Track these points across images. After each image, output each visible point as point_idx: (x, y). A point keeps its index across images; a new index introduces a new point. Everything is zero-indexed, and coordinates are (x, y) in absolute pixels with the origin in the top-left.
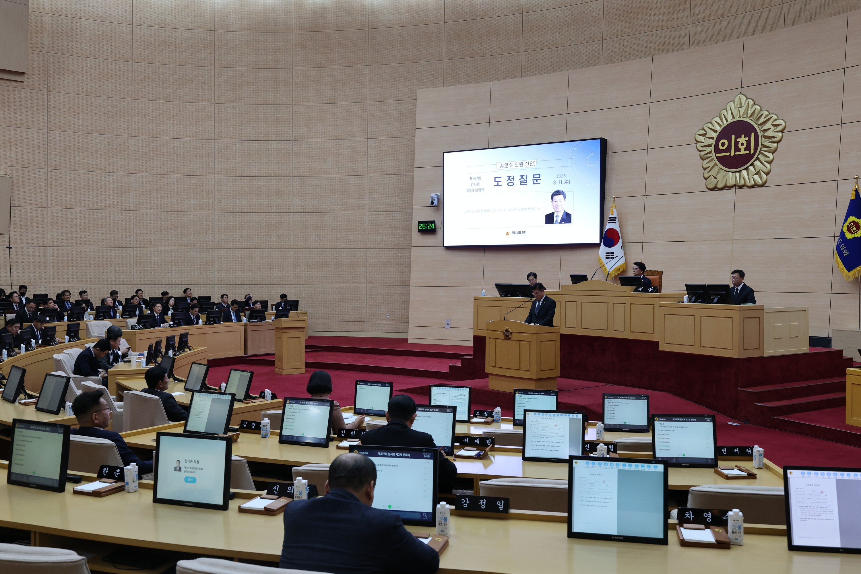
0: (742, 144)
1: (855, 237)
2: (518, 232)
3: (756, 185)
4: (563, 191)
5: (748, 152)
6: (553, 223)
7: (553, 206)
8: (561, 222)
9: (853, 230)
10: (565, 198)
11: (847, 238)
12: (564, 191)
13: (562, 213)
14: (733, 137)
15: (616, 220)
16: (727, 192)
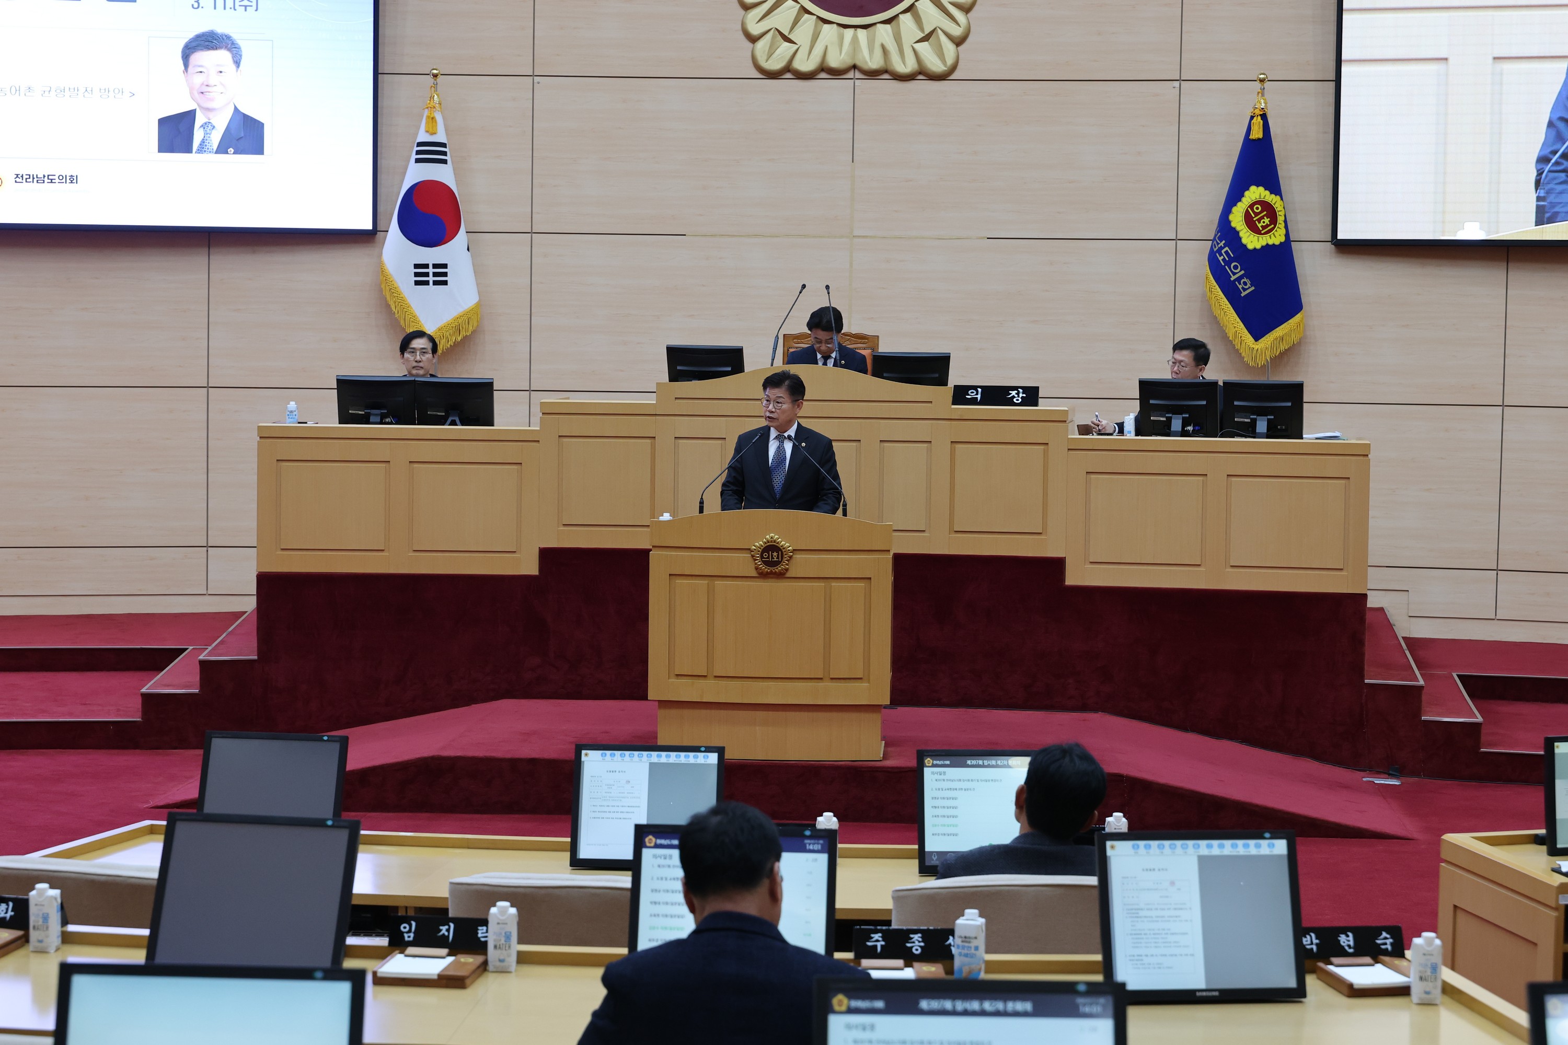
1: (1267, 244)
2: (40, 175)
3: (922, 73)
4: (228, 37)
6: (192, 153)
7: (191, 90)
8: (222, 149)
9: (1262, 224)
10: (237, 63)
11: (1245, 246)
12: (235, 36)
13: (228, 114)
15: (445, 153)
16: (824, 85)
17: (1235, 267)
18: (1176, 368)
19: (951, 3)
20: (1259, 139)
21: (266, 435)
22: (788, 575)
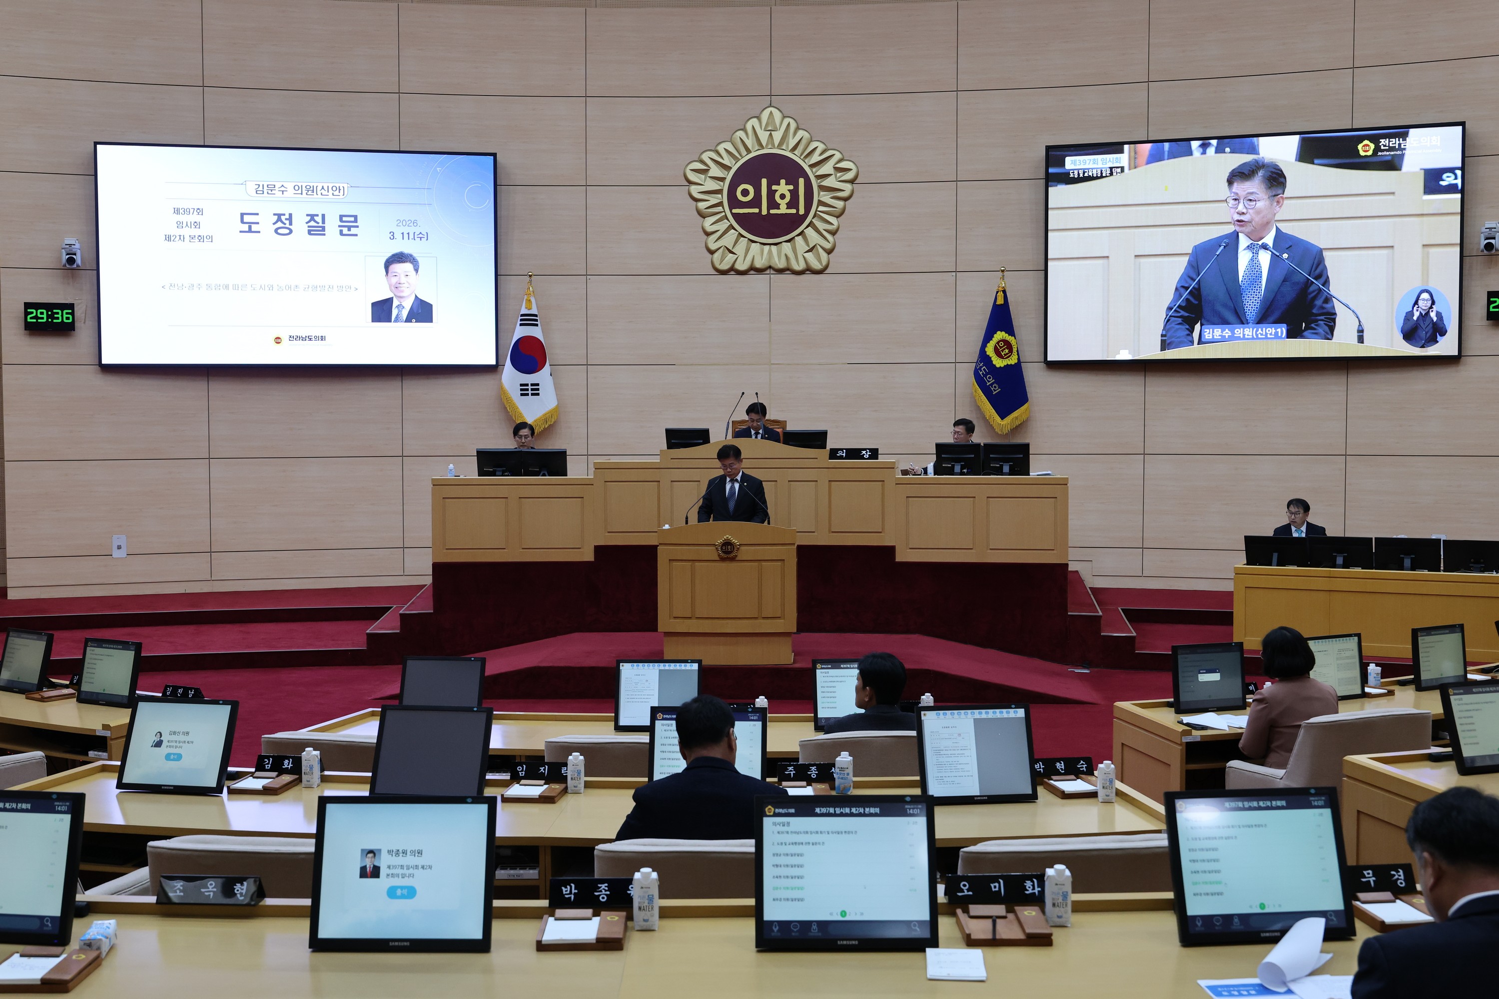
0: (783, 197)
1: (1007, 364)
2: (304, 336)
3: (809, 270)
4: (411, 256)
5: (794, 211)
6: (391, 322)
7: (390, 286)
8: (408, 320)
9: (1004, 353)
10: (417, 270)
11: (995, 366)
12: (415, 255)
13: (412, 298)
14: (764, 182)
15: (536, 320)
16: (753, 278)
17: (990, 378)
18: (956, 436)
19: (824, 230)
20: (1001, 304)
21: (436, 484)
22: (737, 559)
